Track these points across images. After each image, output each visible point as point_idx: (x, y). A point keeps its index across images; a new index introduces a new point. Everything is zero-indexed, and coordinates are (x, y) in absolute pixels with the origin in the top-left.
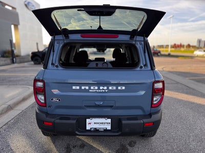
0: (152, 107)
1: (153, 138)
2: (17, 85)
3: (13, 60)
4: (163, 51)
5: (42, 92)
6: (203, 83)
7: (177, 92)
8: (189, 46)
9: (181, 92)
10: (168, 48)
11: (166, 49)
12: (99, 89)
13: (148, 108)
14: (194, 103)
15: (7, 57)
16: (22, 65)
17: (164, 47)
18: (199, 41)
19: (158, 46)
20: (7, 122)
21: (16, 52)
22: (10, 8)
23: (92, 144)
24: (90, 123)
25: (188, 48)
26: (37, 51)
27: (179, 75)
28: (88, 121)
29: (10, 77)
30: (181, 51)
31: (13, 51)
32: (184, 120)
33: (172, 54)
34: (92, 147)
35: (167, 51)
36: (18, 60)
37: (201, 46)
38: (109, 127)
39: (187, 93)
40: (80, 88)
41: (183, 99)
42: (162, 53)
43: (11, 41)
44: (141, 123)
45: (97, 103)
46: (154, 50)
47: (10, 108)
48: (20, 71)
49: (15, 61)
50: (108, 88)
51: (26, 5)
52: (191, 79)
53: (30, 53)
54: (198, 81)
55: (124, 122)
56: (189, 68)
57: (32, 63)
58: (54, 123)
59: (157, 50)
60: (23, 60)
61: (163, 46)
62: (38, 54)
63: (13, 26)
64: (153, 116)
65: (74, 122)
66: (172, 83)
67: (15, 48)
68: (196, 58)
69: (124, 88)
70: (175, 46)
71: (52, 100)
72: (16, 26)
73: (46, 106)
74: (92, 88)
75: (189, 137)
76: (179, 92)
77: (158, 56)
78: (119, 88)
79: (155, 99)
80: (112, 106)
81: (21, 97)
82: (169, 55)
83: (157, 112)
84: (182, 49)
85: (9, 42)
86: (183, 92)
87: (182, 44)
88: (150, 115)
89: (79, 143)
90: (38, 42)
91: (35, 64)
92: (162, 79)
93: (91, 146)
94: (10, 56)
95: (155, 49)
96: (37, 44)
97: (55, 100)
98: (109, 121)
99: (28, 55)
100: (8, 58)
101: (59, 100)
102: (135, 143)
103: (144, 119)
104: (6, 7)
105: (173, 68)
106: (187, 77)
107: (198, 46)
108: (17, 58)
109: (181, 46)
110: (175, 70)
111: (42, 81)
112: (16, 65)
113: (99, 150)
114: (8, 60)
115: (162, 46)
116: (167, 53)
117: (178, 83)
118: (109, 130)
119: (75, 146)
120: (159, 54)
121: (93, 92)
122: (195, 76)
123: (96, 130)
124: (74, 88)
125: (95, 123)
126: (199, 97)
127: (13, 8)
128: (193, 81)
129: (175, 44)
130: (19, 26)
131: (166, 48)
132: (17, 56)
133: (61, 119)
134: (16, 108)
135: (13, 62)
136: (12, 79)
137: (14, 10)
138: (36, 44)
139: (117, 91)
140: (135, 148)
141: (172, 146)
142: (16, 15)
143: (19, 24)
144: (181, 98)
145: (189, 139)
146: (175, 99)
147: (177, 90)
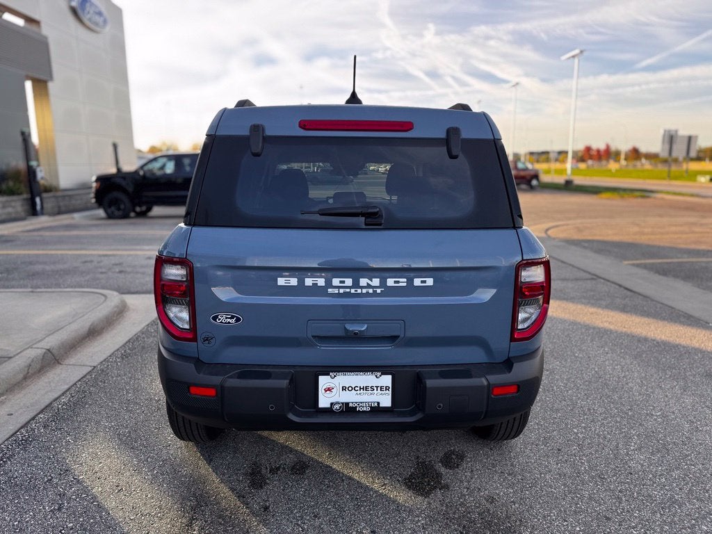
0: (512, 339)
1: (518, 442)
2: (58, 286)
3: (33, 204)
4: (548, 172)
5: (184, 295)
6: (676, 276)
7: (593, 305)
8: (635, 154)
9: (607, 307)
10: (564, 161)
11: (558, 166)
12: (356, 285)
13: (501, 344)
14: (646, 339)
15: (11, 192)
16: (64, 219)
17: (552, 156)
18: (671, 138)
19: (532, 154)
20: (47, 402)
21: (41, 174)
22: (20, 22)
23: (329, 462)
24: (329, 389)
25: (631, 163)
26: (113, 170)
27: (599, 251)
28: (324, 381)
29: (31, 262)
30: (609, 173)
31: (31, 173)
32: (614, 390)
33: (578, 180)
34: (329, 471)
35: (563, 171)
36: (49, 205)
37: (674, 154)
38: (386, 401)
39: (624, 309)
40: (301, 282)
41: (612, 327)
42: (545, 178)
43: (26, 137)
44: (482, 387)
45: (352, 327)
46: (516, 168)
47: (52, 359)
48: (60, 241)
49: (38, 207)
50: (383, 283)
51: (74, 11)
52: (638, 266)
53: (94, 178)
54: (663, 271)
55: (430, 383)
56: (636, 229)
57: (101, 212)
58: (222, 389)
59: (526, 169)
60: (66, 203)
61: (547, 153)
62: (119, 181)
63: (28, 85)
64: (516, 366)
65: (284, 383)
66: (577, 279)
67: (37, 160)
68: (659, 196)
69: (430, 282)
70: (587, 155)
71: (215, 318)
72: (41, 85)
73: (195, 339)
74: (336, 282)
75: (628, 438)
76: (600, 306)
77: (532, 188)
78: (417, 282)
79: (521, 316)
80: (397, 337)
81: (82, 325)
82: (568, 187)
83: (530, 355)
84: (613, 166)
85: (20, 139)
86: (611, 306)
87: (613, 148)
88: (508, 364)
89: (289, 459)
90: (118, 141)
91: (110, 216)
92: (544, 254)
93: (328, 466)
94: (23, 187)
95: (520, 165)
96: (115, 146)
97: (223, 318)
98: (387, 380)
99: (85, 186)
100: (15, 198)
101: (238, 320)
102: (461, 457)
103: (492, 374)
104: (7, 17)
105: (579, 230)
106: (626, 259)
107: (664, 154)
108: (45, 195)
109: (607, 154)
110: (586, 236)
111: (182, 262)
112: (43, 221)
113: (350, 478)
114: (17, 204)
115: (543, 156)
116: (560, 180)
117: (595, 277)
118: (385, 410)
119: (278, 469)
120: (534, 182)
121: (339, 295)
122: (653, 256)
123: (348, 409)
124: (281, 281)
125: (344, 389)
126: (664, 319)
127: (29, 20)
128: (644, 272)
129: (588, 149)
130: (50, 85)
131: (557, 160)
132: (48, 190)
133: (242, 375)
134: (72, 361)
135: (33, 212)
136: (39, 268)
137: (33, 27)
138: (111, 149)
139: (410, 290)
140: (464, 472)
141: (573, 465)
142: (42, 46)
143: (51, 78)
144: (606, 325)
145: (627, 444)
146: (587, 327)
147: (593, 299)
